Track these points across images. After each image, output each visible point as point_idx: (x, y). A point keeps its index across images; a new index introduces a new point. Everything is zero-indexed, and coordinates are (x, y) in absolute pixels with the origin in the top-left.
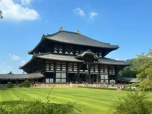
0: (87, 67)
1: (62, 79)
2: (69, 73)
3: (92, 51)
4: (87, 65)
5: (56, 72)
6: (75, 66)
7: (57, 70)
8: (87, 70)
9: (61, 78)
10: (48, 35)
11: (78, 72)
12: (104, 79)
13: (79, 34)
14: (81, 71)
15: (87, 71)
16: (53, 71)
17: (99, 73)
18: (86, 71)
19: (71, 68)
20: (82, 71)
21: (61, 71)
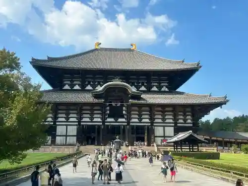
0: (124, 112)
1: (68, 138)
2: (83, 125)
3: (123, 80)
4: (124, 108)
5: (57, 123)
6: (95, 112)
7: (60, 119)
8: (124, 118)
9: (66, 136)
10: (48, 58)
11: (104, 122)
12: (164, 137)
13: (133, 50)
14: (109, 120)
15: (124, 120)
16: (52, 123)
17: (152, 123)
18: (120, 120)
19: (88, 116)
20: (112, 120)
21: (67, 122)
